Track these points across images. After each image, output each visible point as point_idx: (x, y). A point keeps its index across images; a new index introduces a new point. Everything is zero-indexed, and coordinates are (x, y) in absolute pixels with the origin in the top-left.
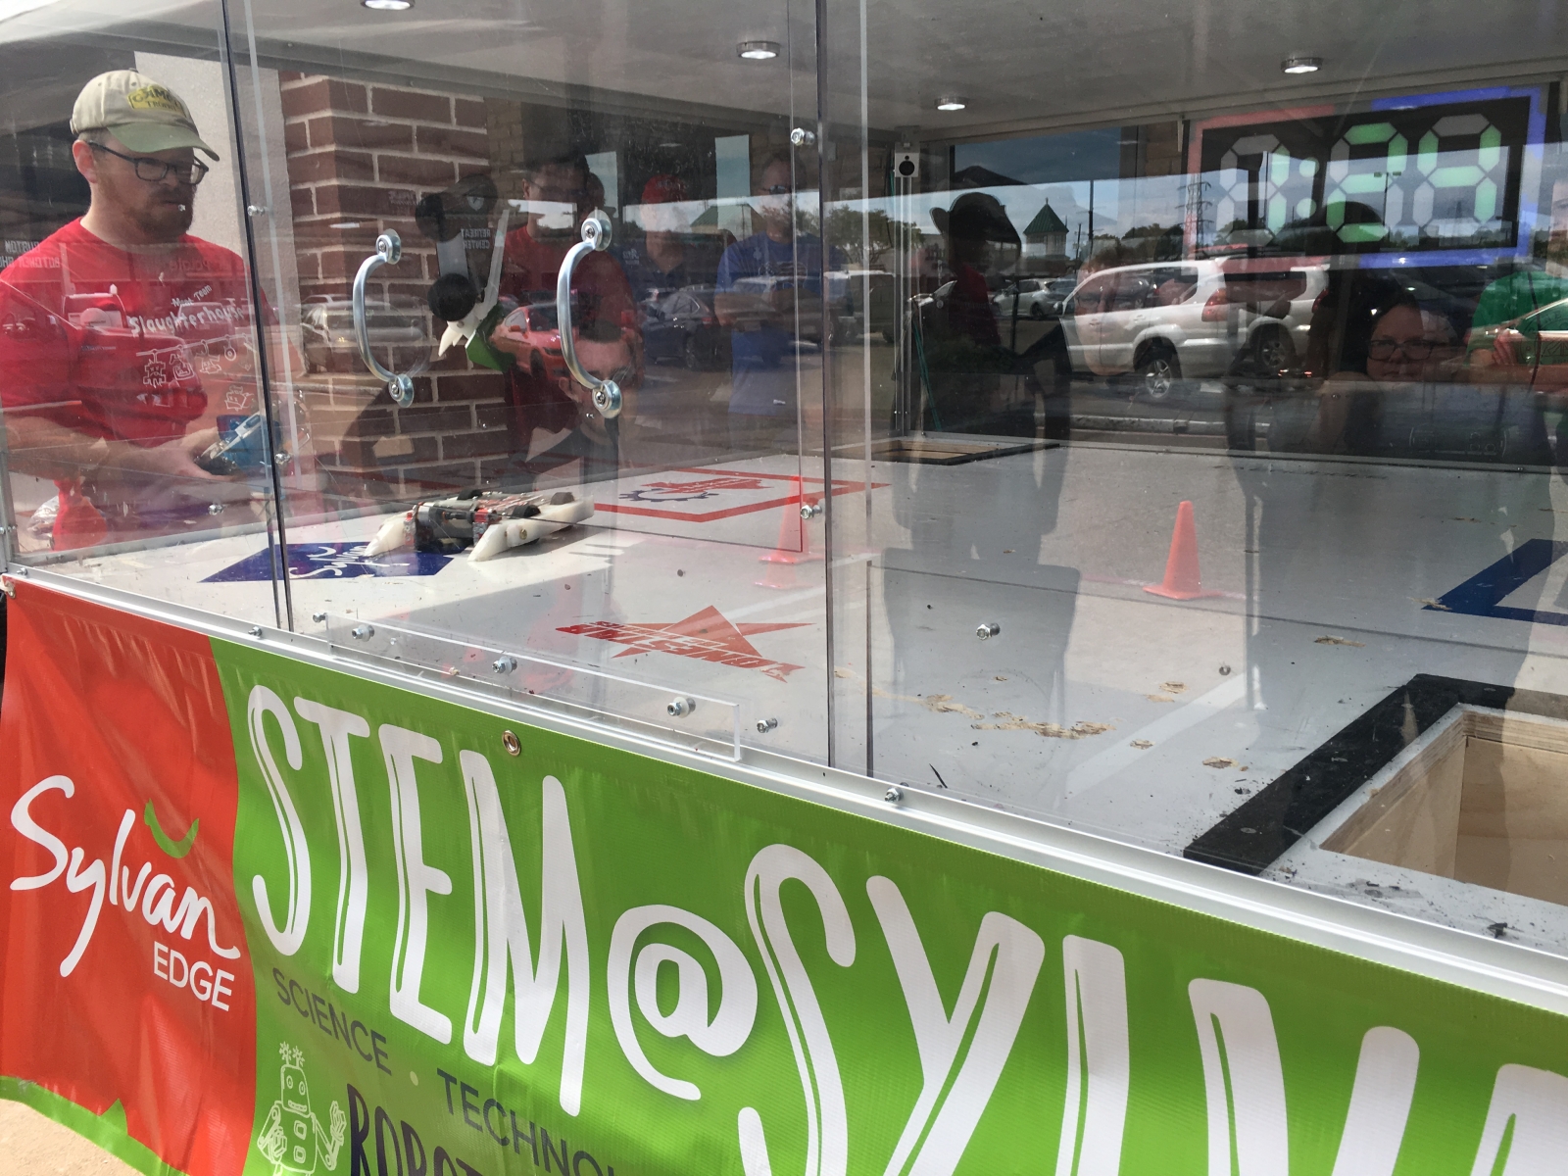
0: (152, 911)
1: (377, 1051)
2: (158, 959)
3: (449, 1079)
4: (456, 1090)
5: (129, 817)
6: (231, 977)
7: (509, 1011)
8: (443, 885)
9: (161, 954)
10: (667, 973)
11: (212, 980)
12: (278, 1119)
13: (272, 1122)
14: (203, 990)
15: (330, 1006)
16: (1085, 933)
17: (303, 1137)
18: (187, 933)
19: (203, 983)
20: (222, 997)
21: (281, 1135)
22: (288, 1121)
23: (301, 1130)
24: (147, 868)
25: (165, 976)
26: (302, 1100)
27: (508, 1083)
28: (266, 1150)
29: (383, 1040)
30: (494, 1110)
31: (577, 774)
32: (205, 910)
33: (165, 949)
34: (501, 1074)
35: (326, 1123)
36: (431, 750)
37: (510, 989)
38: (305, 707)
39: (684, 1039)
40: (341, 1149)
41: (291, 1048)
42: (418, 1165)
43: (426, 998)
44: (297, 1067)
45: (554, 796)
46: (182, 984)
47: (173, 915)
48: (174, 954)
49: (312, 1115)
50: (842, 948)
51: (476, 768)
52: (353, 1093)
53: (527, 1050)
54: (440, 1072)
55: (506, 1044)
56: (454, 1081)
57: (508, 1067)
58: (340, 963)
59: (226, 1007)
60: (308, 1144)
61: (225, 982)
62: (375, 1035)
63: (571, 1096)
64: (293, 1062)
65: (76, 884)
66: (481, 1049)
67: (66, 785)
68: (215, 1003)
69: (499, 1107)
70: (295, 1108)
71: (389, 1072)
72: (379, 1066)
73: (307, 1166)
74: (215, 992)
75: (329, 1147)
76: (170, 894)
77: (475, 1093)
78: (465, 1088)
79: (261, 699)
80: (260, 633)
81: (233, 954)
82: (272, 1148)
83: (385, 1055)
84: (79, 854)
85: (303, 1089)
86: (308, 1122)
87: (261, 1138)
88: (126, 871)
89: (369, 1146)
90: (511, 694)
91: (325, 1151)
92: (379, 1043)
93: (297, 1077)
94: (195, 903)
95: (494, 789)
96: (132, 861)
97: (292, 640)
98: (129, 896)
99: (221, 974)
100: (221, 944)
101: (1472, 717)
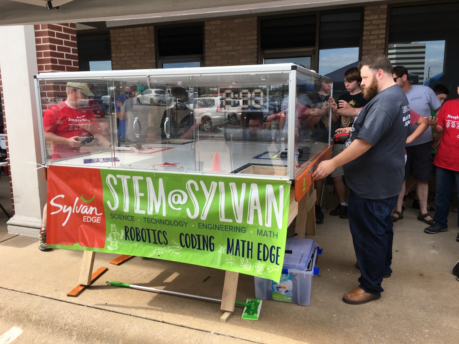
0: (83, 211)
1: (132, 219)
2: (84, 219)
3: (145, 218)
4: (146, 219)
5: (77, 199)
6: (100, 218)
7: (154, 207)
8: (142, 195)
9: (85, 218)
10: (176, 198)
11: (97, 219)
12: (111, 235)
13: (109, 236)
14: (95, 221)
15: (123, 215)
16: (221, 181)
17: (116, 236)
18: (91, 213)
19: (94, 220)
20: (98, 221)
21: (111, 237)
22: (112, 235)
23: (115, 236)
24: (82, 205)
25: (86, 221)
26: (116, 231)
27: (155, 216)
28: (109, 240)
29: (133, 217)
30: (153, 220)
31: (164, 177)
32: (95, 209)
33: (86, 217)
34: (154, 215)
35: (120, 233)
36: (141, 178)
37: (154, 205)
38: (118, 176)
39: (179, 204)
40: (123, 236)
41: (113, 225)
42: (138, 232)
43: (140, 209)
44: (114, 227)
45: (161, 181)
46: (90, 221)
47: (88, 211)
48: (88, 217)
49: (118, 233)
50: (197, 189)
51: (149, 180)
52: (126, 227)
53: (157, 211)
54: (144, 218)
55: (154, 211)
56: (146, 218)
57: (154, 214)
58: (125, 209)
59: (99, 222)
60: (117, 237)
61: (99, 219)
62: (132, 217)
63: (164, 214)
64: (114, 226)
65: (64, 211)
66: (150, 213)
67: (63, 196)
68: (97, 222)
69: (154, 219)
70: (114, 233)
71: (134, 221)
72: (132, 220)
73: (117, 240)
74: (97, 220)
75: (121, 236)
76: (87, 209)
77: (150, 218)
78: (148, 218)
79: (109, 176)
80: (109, 168)
81: (101, 214)
82: (110, 240)
83: (134, 219)
84: (65, 206)
85: (115, 230)
86: (117, 234)
87: (107, 239)
88: (77, 207)
89: (129, 234)
90: (154, 170)
91: (120, 237)
92: (132, 218)
93: (114, 228)
94: (92, 209)
95: (152, 181)
96: (78, 205)
97: (115, 168)
98: (78, 210)
99: (98, 218)
100: (98, 213)
101: (253, 166)
